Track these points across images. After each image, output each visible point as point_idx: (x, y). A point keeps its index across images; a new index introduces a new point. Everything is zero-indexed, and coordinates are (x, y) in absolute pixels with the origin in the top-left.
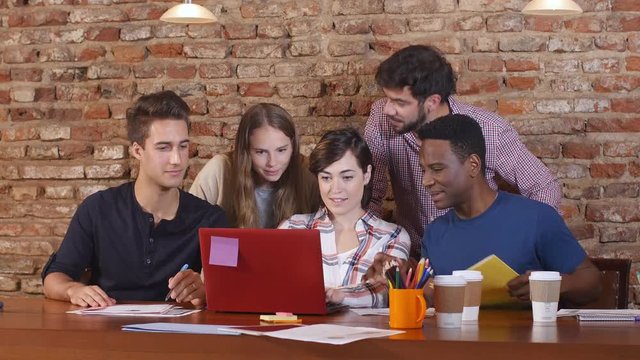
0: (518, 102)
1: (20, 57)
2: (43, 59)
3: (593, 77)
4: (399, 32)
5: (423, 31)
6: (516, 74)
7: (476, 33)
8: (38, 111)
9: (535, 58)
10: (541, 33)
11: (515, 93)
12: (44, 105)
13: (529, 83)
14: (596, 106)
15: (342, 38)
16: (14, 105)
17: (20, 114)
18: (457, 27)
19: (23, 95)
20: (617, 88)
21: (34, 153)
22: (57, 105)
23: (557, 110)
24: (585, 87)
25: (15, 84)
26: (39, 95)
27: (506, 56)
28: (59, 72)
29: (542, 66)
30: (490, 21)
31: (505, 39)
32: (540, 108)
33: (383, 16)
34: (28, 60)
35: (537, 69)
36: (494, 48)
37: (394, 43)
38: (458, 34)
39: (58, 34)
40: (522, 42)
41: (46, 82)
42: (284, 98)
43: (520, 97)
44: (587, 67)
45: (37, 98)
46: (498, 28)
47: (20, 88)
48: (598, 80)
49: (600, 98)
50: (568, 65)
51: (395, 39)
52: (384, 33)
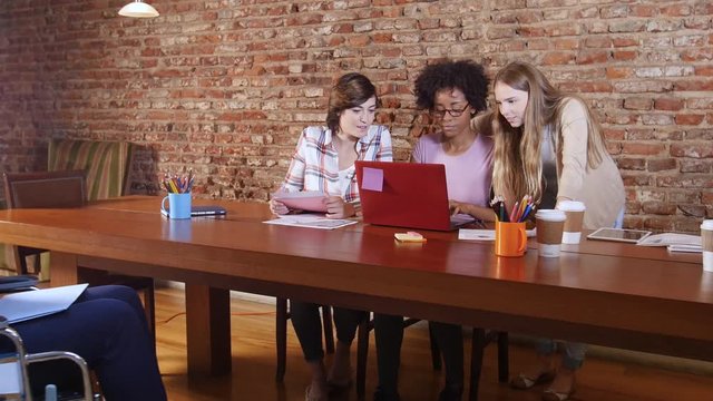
0: (622, 70)
1: (294, 46)
2: (308, 45)
3: (681, 49)
4: (535, 21)
5: (553, 19)
6: (621, 49)
7: (593, 20)
8: (304, 79)
9: (636, 36)
10: (642, 18)
11: (620, 63)
12: (308, 75)
13: (631, 55)
14: (683, 71)
15: (498, 26)
16: (290, 75)
17: (294, 81)
18: (579, 15)
19: (296, 69)
20: (700, 58)
21: (302, 105)
22: (317, 75)
23: (652, 75)
24: (675, 57)
25: (292, 61)
26: (305, 68)
27: (614, 36)
28: (317, 54)
29: (641, 42)
30: (603, 10)
31: (614, 23)
32: (638, 73)
33: (525, 10)
34: (298, 47)
35: (638, 45)
36: (605, 30)
37: (532, 28)
38: (579, 21)
39: (316, 30)
40: (627, 25)
41: (309, 61)
43: (623, 66)
44: (677, 42)
45: (303, 71)
46: (611, 14)
47: (293, 64)
48: (686, 52)
49: (686, 66)
50: (662, 41)
51: (534, 25)
52: (525, 22)
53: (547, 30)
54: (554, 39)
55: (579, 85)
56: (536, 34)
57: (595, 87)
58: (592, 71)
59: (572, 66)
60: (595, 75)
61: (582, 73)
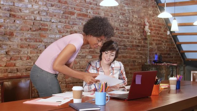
0: (45, 34)
4: (19, 12)
5: (24, 13)
6: (43, 27)
7: (37, 15)
9: (48, 23)
10: (50, 17)
11: (44, 32)
13: (47, 30)
14: (60, 36)
18: (33, 13)
20: (64, 32)
23: (52, 37)
24: (57, 32)
27: (42, 22)
29: (49, 25)
30: (40, 12)
31: (43, 18)
32: (49, 36)
36: (40, 20)
37: (17, 15)
38: (33, 15)
40: (46, 19)
43: (44, 33)
44: (58, 26)
46: (42, 14)
48: (60, 30)
50: (54, 26)
51: (17, 14)
52: (14, 12)
53: (23, 16)
54: (24, 21)
55: (32, 39)
56: (18, 18)
57: (38, 40)
58: (36, 34)
59: (30, 32)
60: (37, 36)
61: (33, 35)
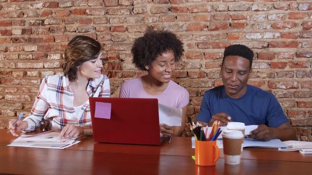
1: (15, 16)
2: (25, 16)
3: (272, 22)
4: (182, 2)
5: (193, 2)
6: (236, 21)
7: (218, 3)
8: (23, 39)
9: (245, 14)
10: (248, 2)
11: (236, 30)
12: (26, 36)
13: (242, 26)
14: (274, 36)
15: (157, 5)
16: (13, 36)
17: (16, 40)
19: (17, 32)
20: (284, 27)
21: (22, 57)
22: (32, 36)
23: (255, 37)
24: (269, 27)
25: (14, 27)
26: (24, 31)
27: (231, 13)
28: (33, 22)
29: (248, 17)
31: (231, 5)
32: (247, 37)
34: (19, 17)
35: (246, 19)
36: (226, 9)
37: (180, 7)
38: (210, 3)
39: (32, 5)
40: (240, 7)
41: (27, 26)
42: (130, 33)
43: (238, 32)
44: (270, 17)
45: (23, 33)
47: (15, 29)
48: (274, 24)
49: (276, 32)
50: (261, 17)
51: (181, 5)
52: (176, 3)
53: (189, 8)
54: (194, 14)
55: (210, 44)
56: (182, 11)
57: (221, 45)
58: (218, 35)
59: (206, 32)
60: (221, 37)
61: (212, 36)
